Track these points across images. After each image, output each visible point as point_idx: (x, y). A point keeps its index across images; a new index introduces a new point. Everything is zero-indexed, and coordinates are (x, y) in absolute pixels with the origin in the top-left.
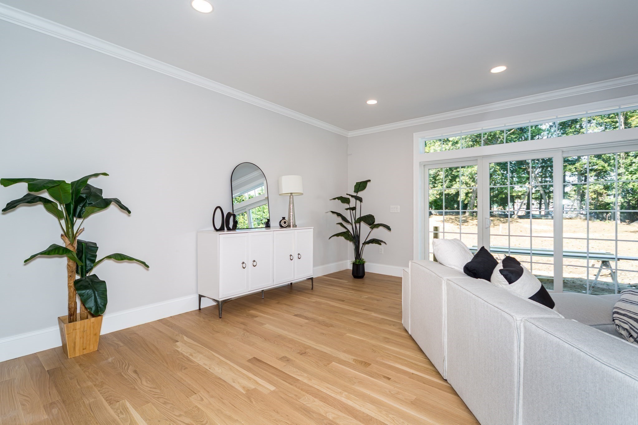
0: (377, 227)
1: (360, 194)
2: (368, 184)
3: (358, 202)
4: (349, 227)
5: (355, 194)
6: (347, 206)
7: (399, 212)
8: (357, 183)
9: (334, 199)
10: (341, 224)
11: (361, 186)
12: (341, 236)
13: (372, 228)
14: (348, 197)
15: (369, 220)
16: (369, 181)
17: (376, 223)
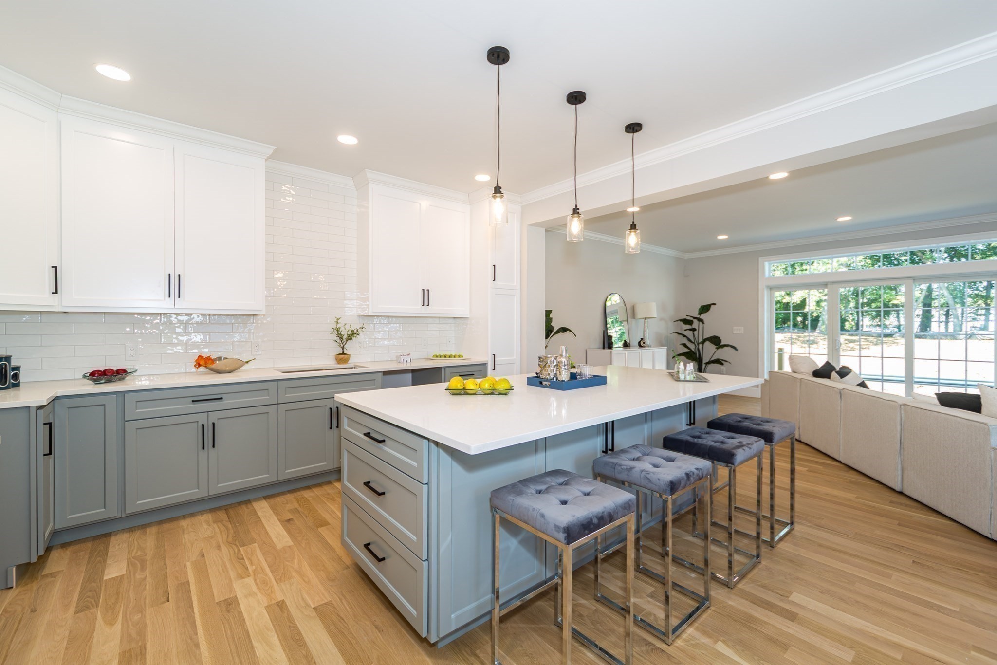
0: (722, 348)
1: (703, 316)
2: (712, 307)
3: (701, 323)
4: (692, 347)
5: (698, 316)
6: (689, 327)
7: (743, 333)
8: (701, 306)
9: (677, 321)
10: (684, 345)
11: (705, 309)
12: (683, 356)
13: (717, 348)
14: (692, 319)
15: (716, 341)
16: (714, 304)
17: (722, 344)
